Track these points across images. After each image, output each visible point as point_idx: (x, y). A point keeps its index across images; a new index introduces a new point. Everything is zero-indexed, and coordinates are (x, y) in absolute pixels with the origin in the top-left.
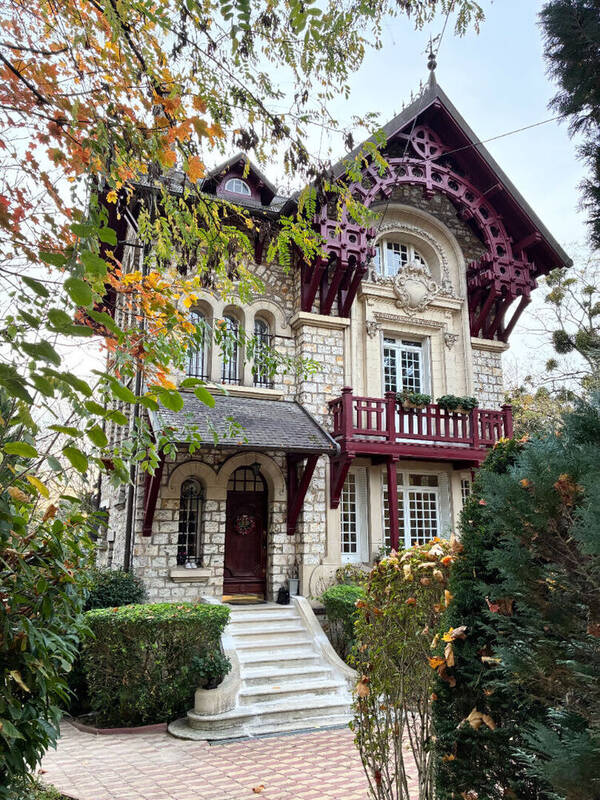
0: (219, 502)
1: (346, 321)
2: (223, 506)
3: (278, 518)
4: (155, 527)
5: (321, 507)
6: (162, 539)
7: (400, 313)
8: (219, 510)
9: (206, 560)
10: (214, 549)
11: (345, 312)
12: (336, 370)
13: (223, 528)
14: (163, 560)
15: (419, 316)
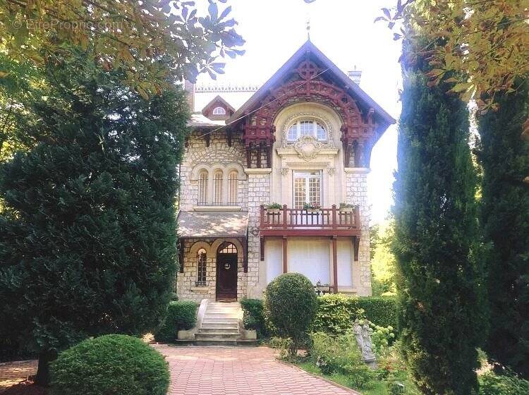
0: (212, 258)
1: (269, 170)
2: (215, 260)
3: (239, 265)
4: (185, 269)
5: (257, 260)
6: (189, 274)
7: (302, 161)
8: (212, 262)
9: (207, 283)
10: (210, 278)
11: (269, 165)
12: (266, 194)
13: (215, 269)
14: (189, 283)
15: (313, 161)
